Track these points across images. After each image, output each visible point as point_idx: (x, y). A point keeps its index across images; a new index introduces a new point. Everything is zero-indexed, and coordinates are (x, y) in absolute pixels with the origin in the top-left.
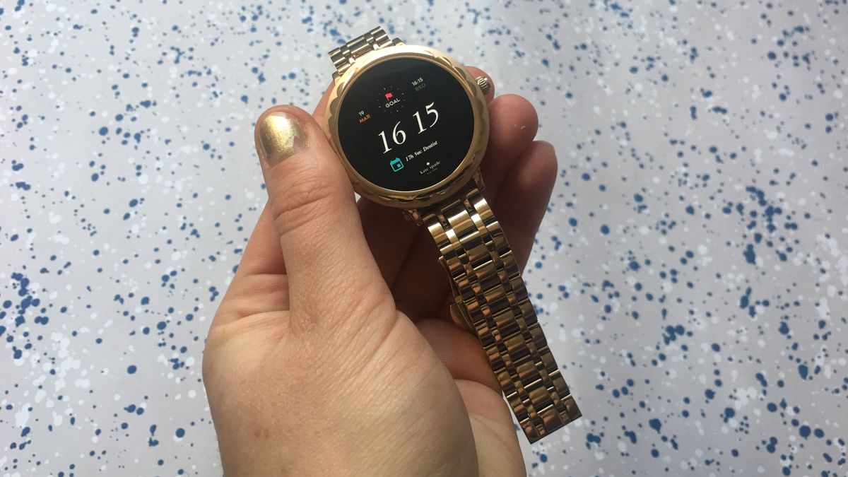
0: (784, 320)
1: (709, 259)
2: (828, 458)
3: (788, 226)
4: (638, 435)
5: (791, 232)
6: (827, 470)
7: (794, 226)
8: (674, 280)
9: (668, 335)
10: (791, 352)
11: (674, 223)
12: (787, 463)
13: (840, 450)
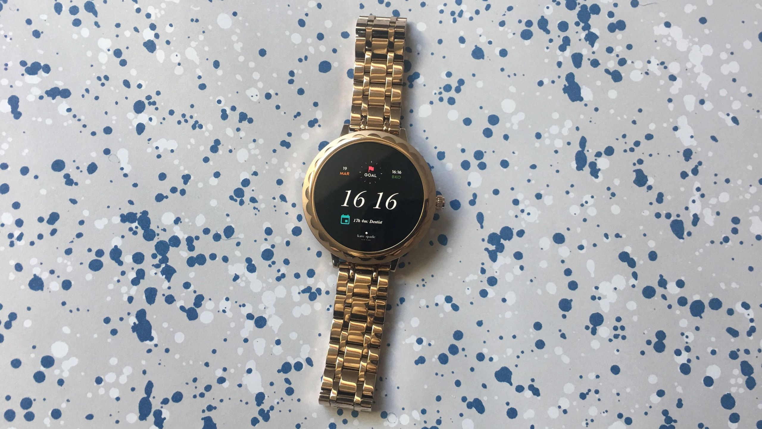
0: (638, 167)
1: (521, 116)
2: (733, 333)
3: (612, 28)
4: (484, 400)
5: (619, 35)
6: (735, 349)
7: (620, 26)
8: (482, 166)
9: (492, 248)
10: (657, 208)
11: (461, 82)
12: (683, 359)
13: (747, 316)
